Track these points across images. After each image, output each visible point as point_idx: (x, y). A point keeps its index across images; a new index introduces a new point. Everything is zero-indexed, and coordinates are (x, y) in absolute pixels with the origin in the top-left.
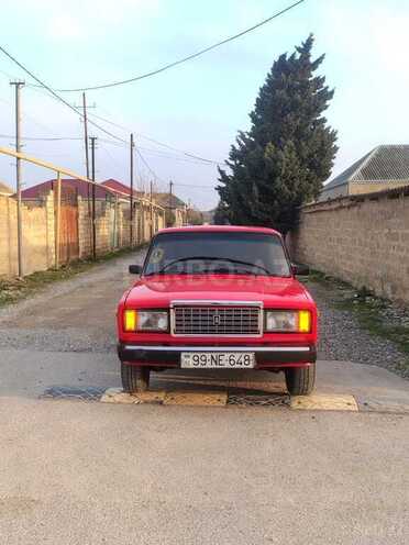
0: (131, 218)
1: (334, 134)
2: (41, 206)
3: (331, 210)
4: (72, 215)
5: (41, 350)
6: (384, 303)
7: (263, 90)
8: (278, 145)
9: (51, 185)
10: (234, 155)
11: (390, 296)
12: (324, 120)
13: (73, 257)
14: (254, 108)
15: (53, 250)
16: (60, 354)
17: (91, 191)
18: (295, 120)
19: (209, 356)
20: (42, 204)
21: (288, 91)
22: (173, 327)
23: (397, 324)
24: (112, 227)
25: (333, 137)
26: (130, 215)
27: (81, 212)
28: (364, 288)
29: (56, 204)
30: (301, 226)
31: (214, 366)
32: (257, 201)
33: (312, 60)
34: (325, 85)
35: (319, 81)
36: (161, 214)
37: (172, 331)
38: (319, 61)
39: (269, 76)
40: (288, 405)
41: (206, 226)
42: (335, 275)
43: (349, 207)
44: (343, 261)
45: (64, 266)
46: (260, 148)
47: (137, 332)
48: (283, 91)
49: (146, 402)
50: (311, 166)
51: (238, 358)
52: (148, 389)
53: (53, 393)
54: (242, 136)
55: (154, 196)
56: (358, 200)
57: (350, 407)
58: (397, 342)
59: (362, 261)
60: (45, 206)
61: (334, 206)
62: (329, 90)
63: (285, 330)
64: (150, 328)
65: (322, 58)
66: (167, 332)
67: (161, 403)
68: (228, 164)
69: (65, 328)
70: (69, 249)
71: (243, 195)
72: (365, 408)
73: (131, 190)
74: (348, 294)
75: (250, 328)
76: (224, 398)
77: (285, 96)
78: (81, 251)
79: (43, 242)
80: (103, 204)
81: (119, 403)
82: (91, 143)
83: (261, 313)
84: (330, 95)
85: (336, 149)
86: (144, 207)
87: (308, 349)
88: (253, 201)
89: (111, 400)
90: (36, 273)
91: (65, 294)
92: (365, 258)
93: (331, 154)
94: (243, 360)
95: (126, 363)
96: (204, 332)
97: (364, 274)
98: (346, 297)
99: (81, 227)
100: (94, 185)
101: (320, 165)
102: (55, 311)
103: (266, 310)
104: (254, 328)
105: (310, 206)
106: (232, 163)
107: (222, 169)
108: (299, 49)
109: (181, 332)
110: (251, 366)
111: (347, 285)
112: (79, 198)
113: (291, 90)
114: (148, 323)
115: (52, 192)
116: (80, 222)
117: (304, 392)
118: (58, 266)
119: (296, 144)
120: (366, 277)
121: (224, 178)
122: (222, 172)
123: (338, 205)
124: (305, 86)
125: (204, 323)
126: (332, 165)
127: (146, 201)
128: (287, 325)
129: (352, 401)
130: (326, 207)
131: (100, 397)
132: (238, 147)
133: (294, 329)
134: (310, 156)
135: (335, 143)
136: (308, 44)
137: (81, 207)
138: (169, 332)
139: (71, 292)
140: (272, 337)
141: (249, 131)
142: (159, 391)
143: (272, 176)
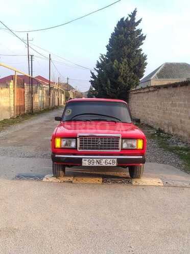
0: (49, 94)
1: (145, 56)
2: (7, 88)
3: (144, 92)
4: (21, 92)
5: (11, 157)
6: (169, 136)
7: (113, 35)
8: (120, 61)
9: (12, 77)
10: (98, 65)
11: (172, 132)
12: (141, 50)
13: (22, 113)
14: (108, 43)
15: (13, 109)
16: (20, 158)
17: (31, 81)
18: (128, 49)
19: (95, 160)
20: (8, 86)
21: (124, 36)
22: (78, 146)
23: (175, 146)
24: (40, 98)
25: (145, 58)
26: (49, 93)
27: (26, 91)
28: (159, 129)
29: (14, 87)
30: (130, 99)
31: (98, 165)
32: (110, 88)
33: (136, 21)
34: (142, 33)
35: (139, 31)
36: (63, 93)
37: (78, 148)
38: (139, 22)
39: (115, 28)
40: (131, 183)
41: (84, 99)
42: (146, 123)
43: (153, 91)
44: (150, 116)
45: (18, 117)
46: (111, 62)
47: (61, 148)
48: (123, 35)
49: (64, 182)
50: (135, 72)
51: (109, 161)
52: (65, 176)
53: (19, 177)
54: (102, 57)
55: (59, 84)
56: (158, 88)
57: (160, 184)
58: (177, 154)
59: (159, 116)
60: (9, 88)
61: (146, 90)
62: (144, 36)
63: (131, 148)
64: (67, 147)
65: (141, 20)
66: (76, 148)
67: (71, 182)
68: (95, 69)
69: (21, 146)
70: (20, 108)
71: (103, 85)
72: (167, 185)
73: (49, 82)
74: (152, 131)
75: (115, 147)
76: (101, 180)
77: (123, 38)
78: (26, 110)
79: (8, 105)
80: (36, 88)
81: (51, 182)
82: (31, 58)
83: (120, 140)
84: (144, 38)
85: (146, 64)
86: (55, 89)
87: (142, 157)
88: (107, 88)
89: (48, 180)
90: (5, 120)
91: (20, 130)
92: (160, 115)
93: (144, 66)
94: (111, 162)
95: (55, 163)
96: (90, 148)
97: (159, 123)
98: (151, 133)
99: (26, 98)
100: (32, 78)
101: (138, 71)
102: (16, 138)
103: (122, 138)
104: (117, 147)
105: (134, 90)
106: (98, 69)
107: (92, 72)
108: (130, 16)
109: (82, 148)
110: (115, 165)
111: (151, 127)
112: (25, 84)
113: (126, 35)
114: (66, 144)
115: (12, 81)
116: (25, 96)
117: (138, 177)
118: (15, 116)
119: (127, 60)
120: (161, 124)
121: (94, 76)
122: (92, 74)
123: (147, 90)
124: (133, 33)
125: (93, 145)
126: (144, 71)
127: (56, 87)
128: (132, 146)
129: (161, 181)
130: (142, 91)
131: (42, 179)
132: (100, 62)
133: (136, 148)
134: (135, 67)
135: (146, 61)
136: (134, 13)
137: (25, 89)
138: (77, 149)
139: (23, 129)
140: (125, 151)
141: (106, 54)
142: (70, 176)
143: (117, 76)
